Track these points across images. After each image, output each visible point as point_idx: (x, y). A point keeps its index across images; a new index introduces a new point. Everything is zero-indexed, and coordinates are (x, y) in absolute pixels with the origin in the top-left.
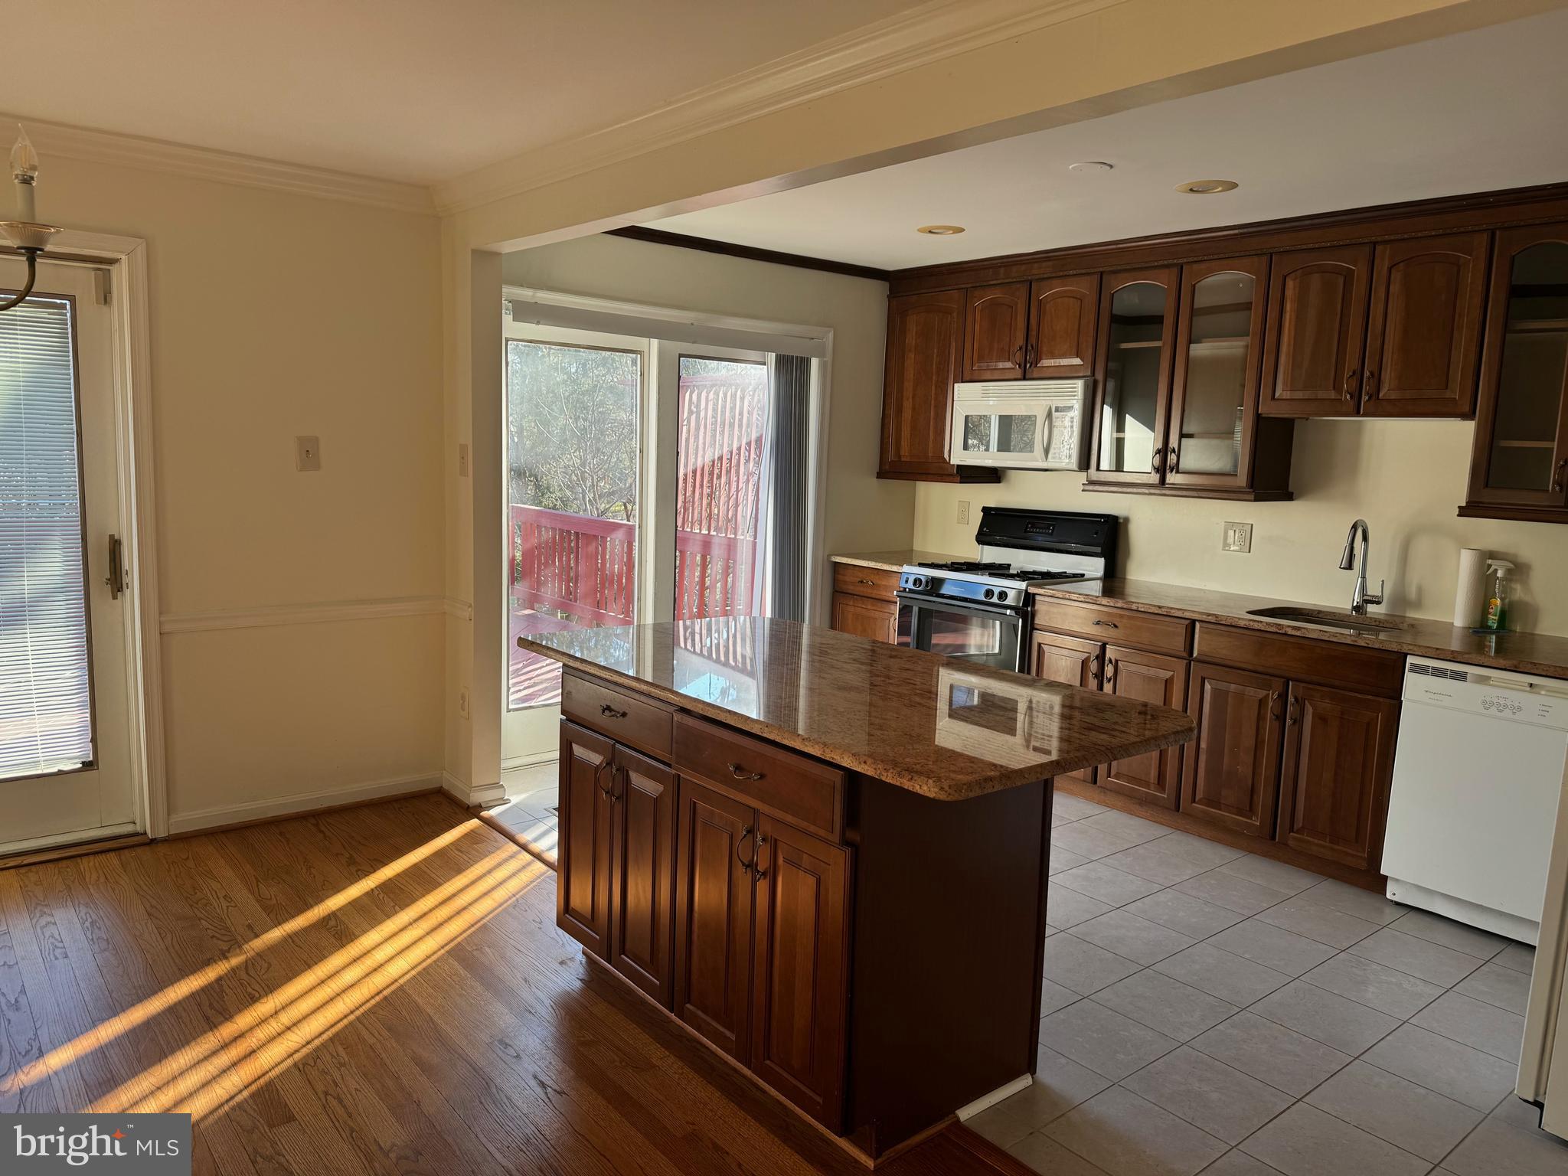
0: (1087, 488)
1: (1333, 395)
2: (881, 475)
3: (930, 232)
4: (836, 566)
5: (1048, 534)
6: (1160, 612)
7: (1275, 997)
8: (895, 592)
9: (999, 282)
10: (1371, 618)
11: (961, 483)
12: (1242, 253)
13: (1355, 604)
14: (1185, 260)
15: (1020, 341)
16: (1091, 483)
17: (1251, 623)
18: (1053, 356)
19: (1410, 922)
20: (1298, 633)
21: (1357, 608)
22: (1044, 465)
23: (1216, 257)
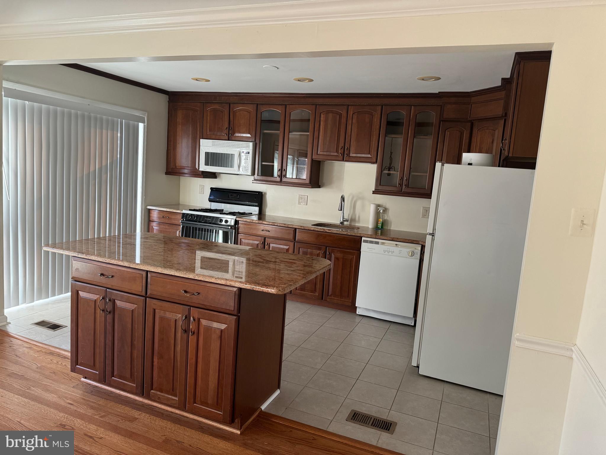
0: (254, 182)
1: (336, 154)
2: (167, 173)
3: (197, 80)
4: (149, 210)
5: (237, 198)
6: (285, 226)
7: (339, 349)
8: (180, 221)
9: (217, 102)
10: (346, 226)
11: (203, 178)
12: (306, 103)
13: (341, 222)
14: (287, 103)
15: (226, 125)
16: (255, 180)
17: (315, 229)
18: (240, 133)
19: (365, 320)
20: (330, 232)
21: (342, 223)
22: (238, 173)
23: (298, 103)
